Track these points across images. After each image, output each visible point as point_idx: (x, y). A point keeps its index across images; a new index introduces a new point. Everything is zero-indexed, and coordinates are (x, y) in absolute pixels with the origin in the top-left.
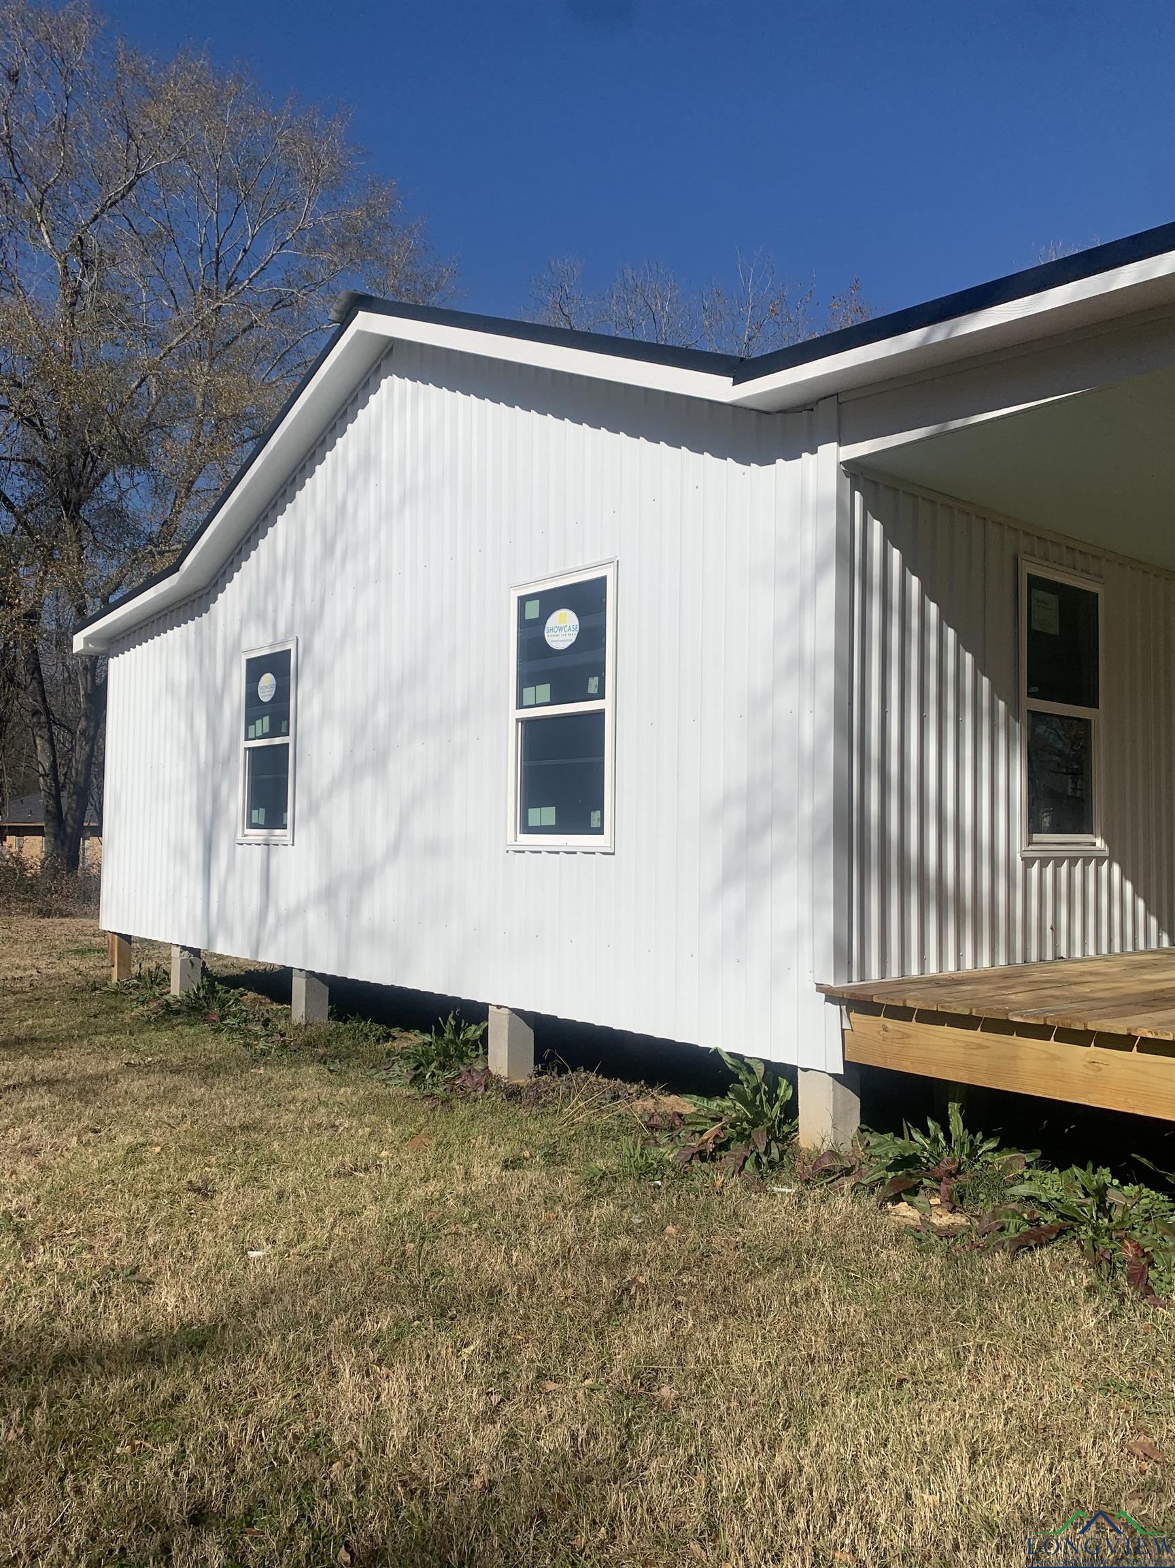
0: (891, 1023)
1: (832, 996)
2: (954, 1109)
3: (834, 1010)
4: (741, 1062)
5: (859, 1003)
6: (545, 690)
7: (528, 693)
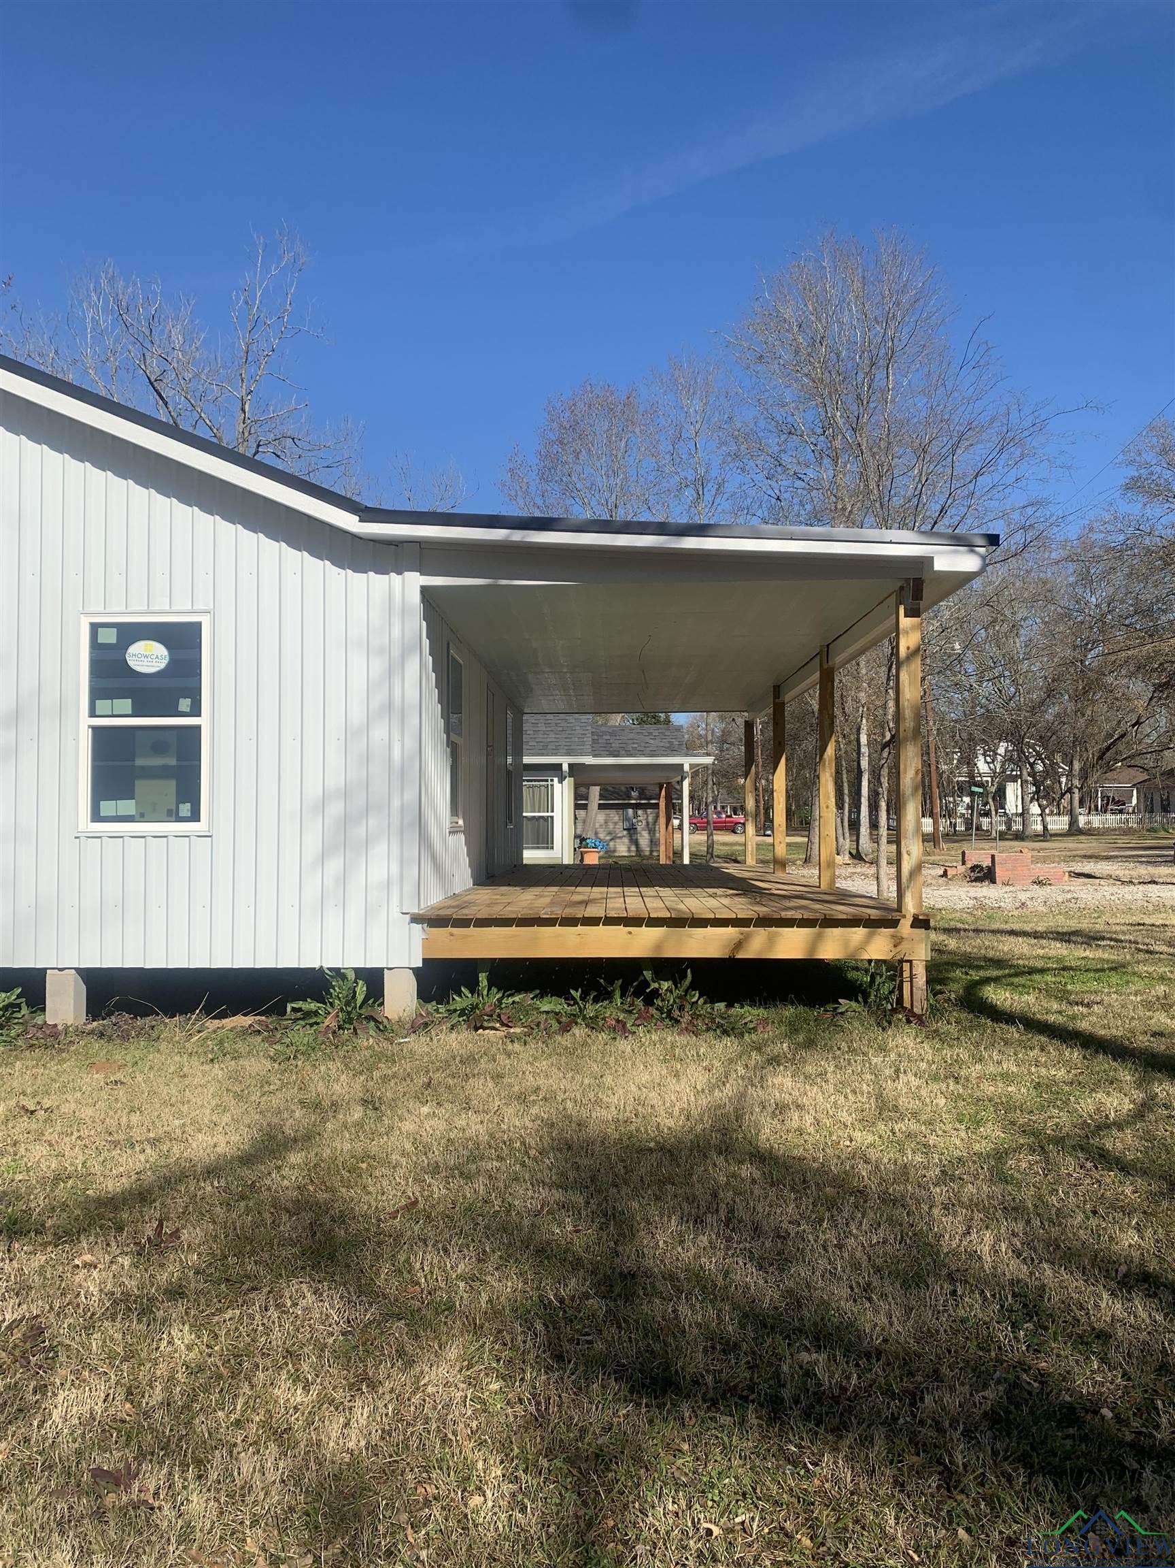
0: (455, 931)
2: (483, 978)
3: (417, 928)
4: (338, 973)
5: (435, 921)
6: (126, 705)
7: (103, 705)
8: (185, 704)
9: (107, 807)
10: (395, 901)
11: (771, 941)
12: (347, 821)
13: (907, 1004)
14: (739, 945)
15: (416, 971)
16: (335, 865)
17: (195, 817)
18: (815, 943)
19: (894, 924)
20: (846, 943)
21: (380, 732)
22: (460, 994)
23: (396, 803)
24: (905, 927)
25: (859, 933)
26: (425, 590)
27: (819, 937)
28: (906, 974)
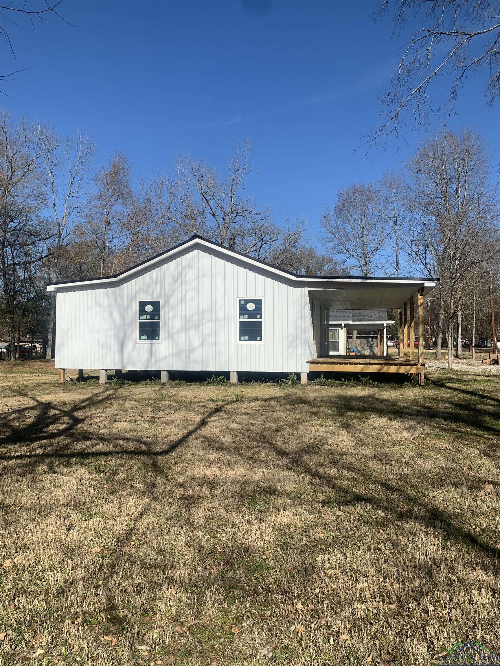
0: (316, 365)
1: (307, 362)
2: (322, 375)
3: (308, 364)
4: (291, 373)
5: (312, 363)
6: (246, 317)
7: (242, 317)
8: (258, 316)
9: (243, 338)
10: (303, 359)
11: (388, 369)
12: (292, 341)
13: (419, 383)
14: (380, 369)
15: (307, 373)
16: (290, 351)
17: (261, 340)
18: (398, 369)
19: (416, 365)
20: (406, 369)
21: (299, 322)
22: (317, 379)
23: (303, 338)
24: (419, 366)
25: (409, 367)
26: (309, 291)
27: (399, 368)
28: (419, 376)
